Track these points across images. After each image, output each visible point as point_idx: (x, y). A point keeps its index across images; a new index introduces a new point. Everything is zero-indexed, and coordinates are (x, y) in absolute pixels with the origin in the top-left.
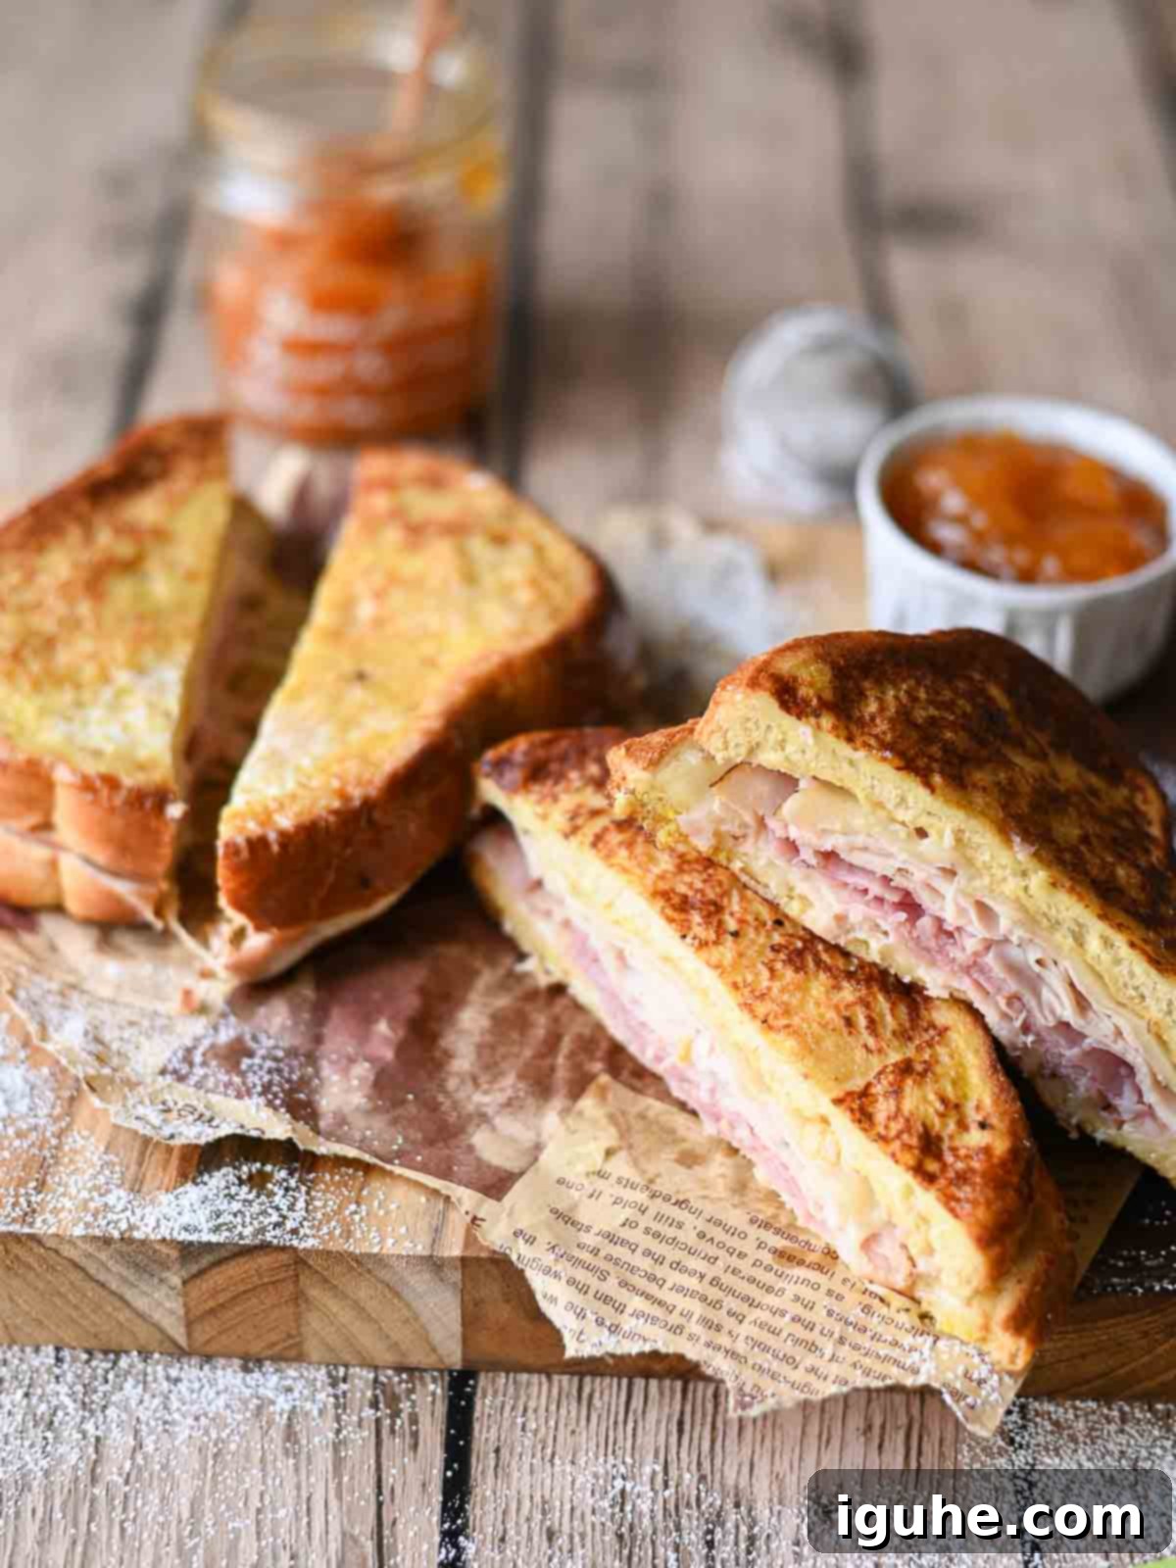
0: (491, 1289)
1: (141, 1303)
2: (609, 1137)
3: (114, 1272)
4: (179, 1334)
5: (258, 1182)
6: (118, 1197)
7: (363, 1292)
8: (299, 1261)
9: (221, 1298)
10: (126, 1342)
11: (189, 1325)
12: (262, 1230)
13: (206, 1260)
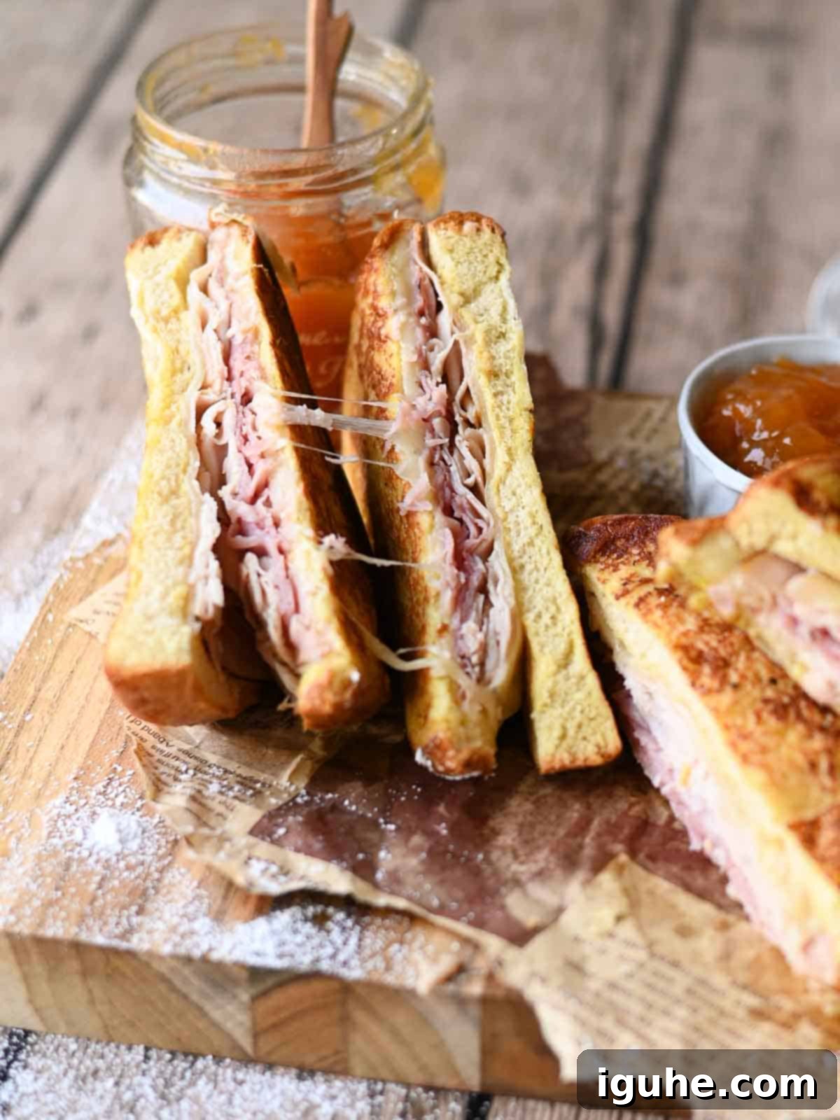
0: (505, 1025)
1: (216, 1015)
2: (620, 905)
3: (195, 987)
4: (246, 1043)
5: (320, 921)
6: (203, 924)
7: (400, 1018)
8: (346, 989)
9: (283, 1015)
10: (202, 1047)
11: (256, 1035)
12: (317, 960)
13: (270, 982)
